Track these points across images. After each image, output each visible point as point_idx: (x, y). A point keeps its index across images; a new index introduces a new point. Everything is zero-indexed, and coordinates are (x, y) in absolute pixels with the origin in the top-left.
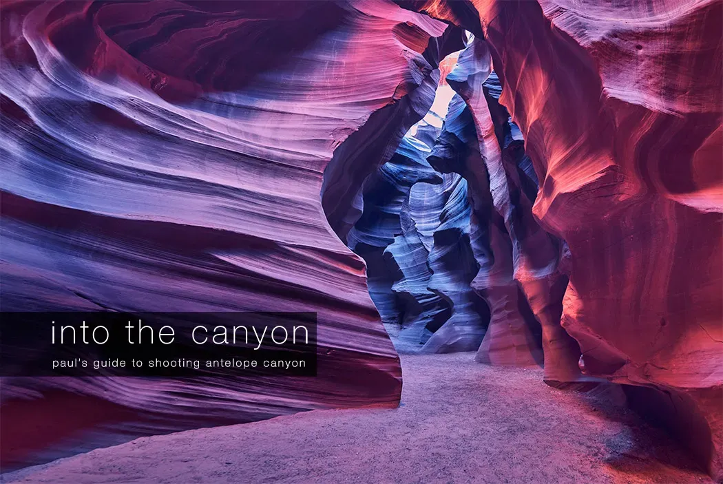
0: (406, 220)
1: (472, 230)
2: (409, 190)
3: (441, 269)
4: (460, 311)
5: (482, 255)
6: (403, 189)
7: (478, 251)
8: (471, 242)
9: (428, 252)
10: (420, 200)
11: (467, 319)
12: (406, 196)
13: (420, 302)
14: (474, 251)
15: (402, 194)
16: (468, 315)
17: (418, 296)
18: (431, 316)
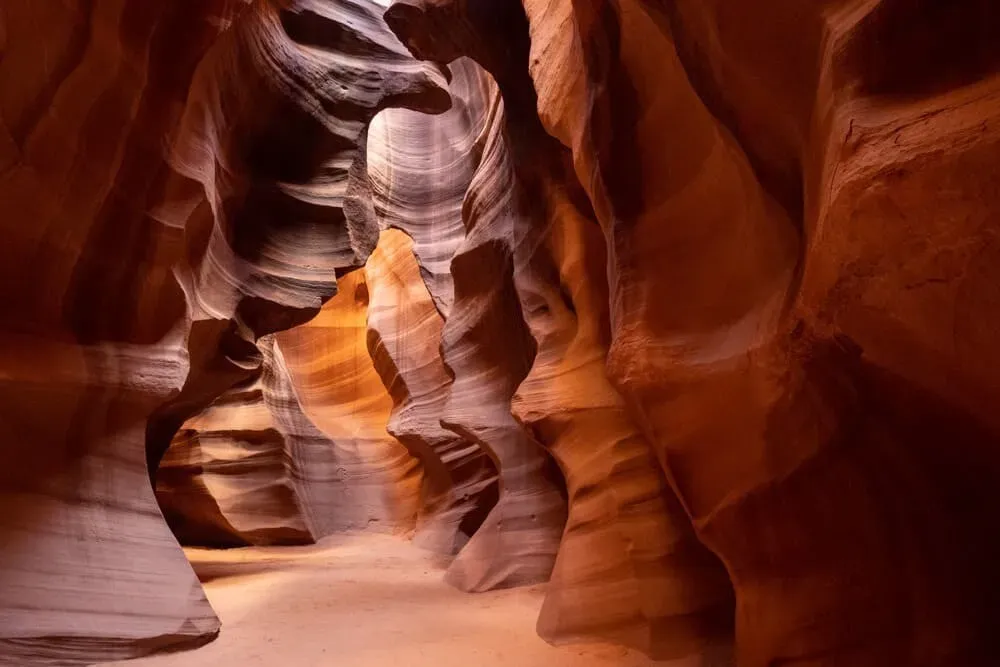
0: (363, 224)
1: (516, 234)
2: (364, 133)
3: (472, 364)
4: (515, 485)
5: (544, 310)
6: (344, 130)
7: (533, 298)
8: (517, 270)
9: (444, 319)
10: (421, 176)
11: (531, 509)
12: (356, 149)
13: (445, 459)
14: (522, 298)
15: (343, 146)
16: (534, 497)
17: (441, 444)
18: (472, 497)
